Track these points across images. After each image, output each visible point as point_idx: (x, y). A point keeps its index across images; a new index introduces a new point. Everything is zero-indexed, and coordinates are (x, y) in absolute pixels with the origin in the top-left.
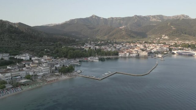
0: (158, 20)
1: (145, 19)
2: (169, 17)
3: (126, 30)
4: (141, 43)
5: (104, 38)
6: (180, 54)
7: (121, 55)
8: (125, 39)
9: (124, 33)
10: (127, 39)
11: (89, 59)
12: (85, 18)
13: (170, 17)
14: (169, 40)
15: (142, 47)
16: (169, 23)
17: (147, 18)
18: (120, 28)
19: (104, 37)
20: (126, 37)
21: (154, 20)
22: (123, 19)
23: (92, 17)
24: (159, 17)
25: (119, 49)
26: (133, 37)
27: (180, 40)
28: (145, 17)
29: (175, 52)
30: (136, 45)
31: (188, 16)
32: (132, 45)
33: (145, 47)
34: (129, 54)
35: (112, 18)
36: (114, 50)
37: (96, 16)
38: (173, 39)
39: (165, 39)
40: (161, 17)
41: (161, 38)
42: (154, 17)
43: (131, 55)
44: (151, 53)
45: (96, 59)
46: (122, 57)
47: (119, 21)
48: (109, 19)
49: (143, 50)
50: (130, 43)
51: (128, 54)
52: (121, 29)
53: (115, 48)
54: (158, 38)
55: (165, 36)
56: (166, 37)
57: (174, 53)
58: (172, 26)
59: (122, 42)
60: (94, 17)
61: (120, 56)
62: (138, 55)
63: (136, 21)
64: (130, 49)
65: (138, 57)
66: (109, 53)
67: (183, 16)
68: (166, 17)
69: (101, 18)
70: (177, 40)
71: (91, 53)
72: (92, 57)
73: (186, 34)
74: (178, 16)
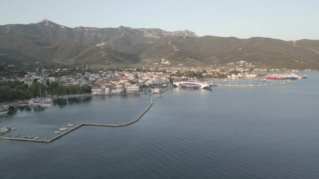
0: (155, 36)
1: (136, 33)
2: (170, 32)
3: (107, 49)
4: (131, 72)
5: (69, 62)
6: (183, 87)
7: (95, 91)
8: (106, 64)
9: (104, 54)
10: (109, 64)
11: (31, 102)
12: (28, 24)
13: (172, 33)
14: (171, 66)
15: (131, 77)
16: (170, 42)
17: (139, 32)
18: (97, 45)
19: (69, 60)
20: (107, 61)
21: (149, 35)
22: (102, 31)
23: (43, 23)
24: (156, 32)
25: (94, 81)
26: (118, 61)
27: (184, 66)
28: (136, 30)
29: (177, 84)
30: (124, 75)
31: (194, 33)
32: (117, 74)
33: (136, 77)
34: (110, 90)
35: (82, 28)
36: (84, 82)
37: (51, 23)
38: (176, 65)
39: (165, 65)
40: (158, 31)
41: (160, 64)
42: (149, 31)
43: (113, 91)
44: (145, 86)
45: (47, 102)
46: (97, 95)
47: (94, 33)
48: (76, 28)
49: (132, 83)
50: (113, 70)
51: (107, 90)
52: (99, 47)
53: (87, 79)
54: (157, 64)
55: (165, 60)
56: (167, 62)
57: (175, 86)
58: (174, 46)
59: (101, 70)
60: (47, 24)
61: (95, 93)
62: (125, 91)
63: (122, 36)
64: (113, 81)
65: (124, 94)
66: (73, 90)
67: (187, 32)
68: (166, 32)
69: (61, 26)
70: (181, 66)
71: (37, 91)
72: (38, 99)
73: (191, 58)
74: (181, 32)
